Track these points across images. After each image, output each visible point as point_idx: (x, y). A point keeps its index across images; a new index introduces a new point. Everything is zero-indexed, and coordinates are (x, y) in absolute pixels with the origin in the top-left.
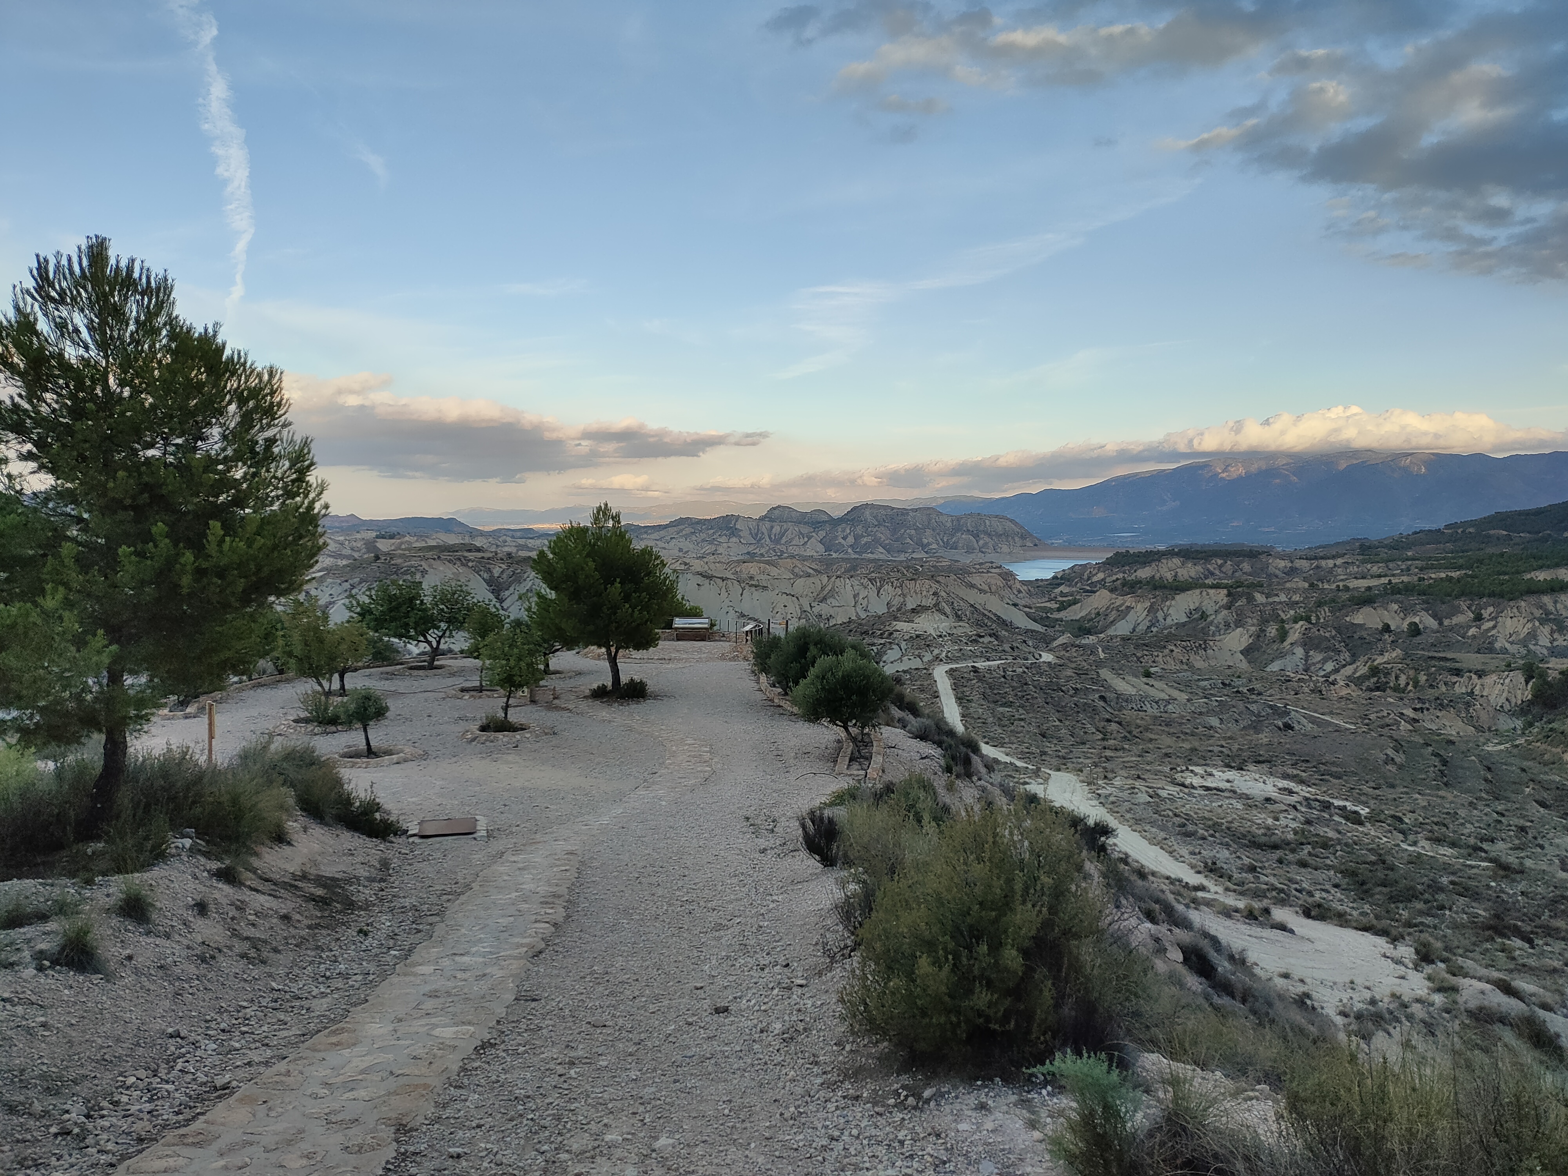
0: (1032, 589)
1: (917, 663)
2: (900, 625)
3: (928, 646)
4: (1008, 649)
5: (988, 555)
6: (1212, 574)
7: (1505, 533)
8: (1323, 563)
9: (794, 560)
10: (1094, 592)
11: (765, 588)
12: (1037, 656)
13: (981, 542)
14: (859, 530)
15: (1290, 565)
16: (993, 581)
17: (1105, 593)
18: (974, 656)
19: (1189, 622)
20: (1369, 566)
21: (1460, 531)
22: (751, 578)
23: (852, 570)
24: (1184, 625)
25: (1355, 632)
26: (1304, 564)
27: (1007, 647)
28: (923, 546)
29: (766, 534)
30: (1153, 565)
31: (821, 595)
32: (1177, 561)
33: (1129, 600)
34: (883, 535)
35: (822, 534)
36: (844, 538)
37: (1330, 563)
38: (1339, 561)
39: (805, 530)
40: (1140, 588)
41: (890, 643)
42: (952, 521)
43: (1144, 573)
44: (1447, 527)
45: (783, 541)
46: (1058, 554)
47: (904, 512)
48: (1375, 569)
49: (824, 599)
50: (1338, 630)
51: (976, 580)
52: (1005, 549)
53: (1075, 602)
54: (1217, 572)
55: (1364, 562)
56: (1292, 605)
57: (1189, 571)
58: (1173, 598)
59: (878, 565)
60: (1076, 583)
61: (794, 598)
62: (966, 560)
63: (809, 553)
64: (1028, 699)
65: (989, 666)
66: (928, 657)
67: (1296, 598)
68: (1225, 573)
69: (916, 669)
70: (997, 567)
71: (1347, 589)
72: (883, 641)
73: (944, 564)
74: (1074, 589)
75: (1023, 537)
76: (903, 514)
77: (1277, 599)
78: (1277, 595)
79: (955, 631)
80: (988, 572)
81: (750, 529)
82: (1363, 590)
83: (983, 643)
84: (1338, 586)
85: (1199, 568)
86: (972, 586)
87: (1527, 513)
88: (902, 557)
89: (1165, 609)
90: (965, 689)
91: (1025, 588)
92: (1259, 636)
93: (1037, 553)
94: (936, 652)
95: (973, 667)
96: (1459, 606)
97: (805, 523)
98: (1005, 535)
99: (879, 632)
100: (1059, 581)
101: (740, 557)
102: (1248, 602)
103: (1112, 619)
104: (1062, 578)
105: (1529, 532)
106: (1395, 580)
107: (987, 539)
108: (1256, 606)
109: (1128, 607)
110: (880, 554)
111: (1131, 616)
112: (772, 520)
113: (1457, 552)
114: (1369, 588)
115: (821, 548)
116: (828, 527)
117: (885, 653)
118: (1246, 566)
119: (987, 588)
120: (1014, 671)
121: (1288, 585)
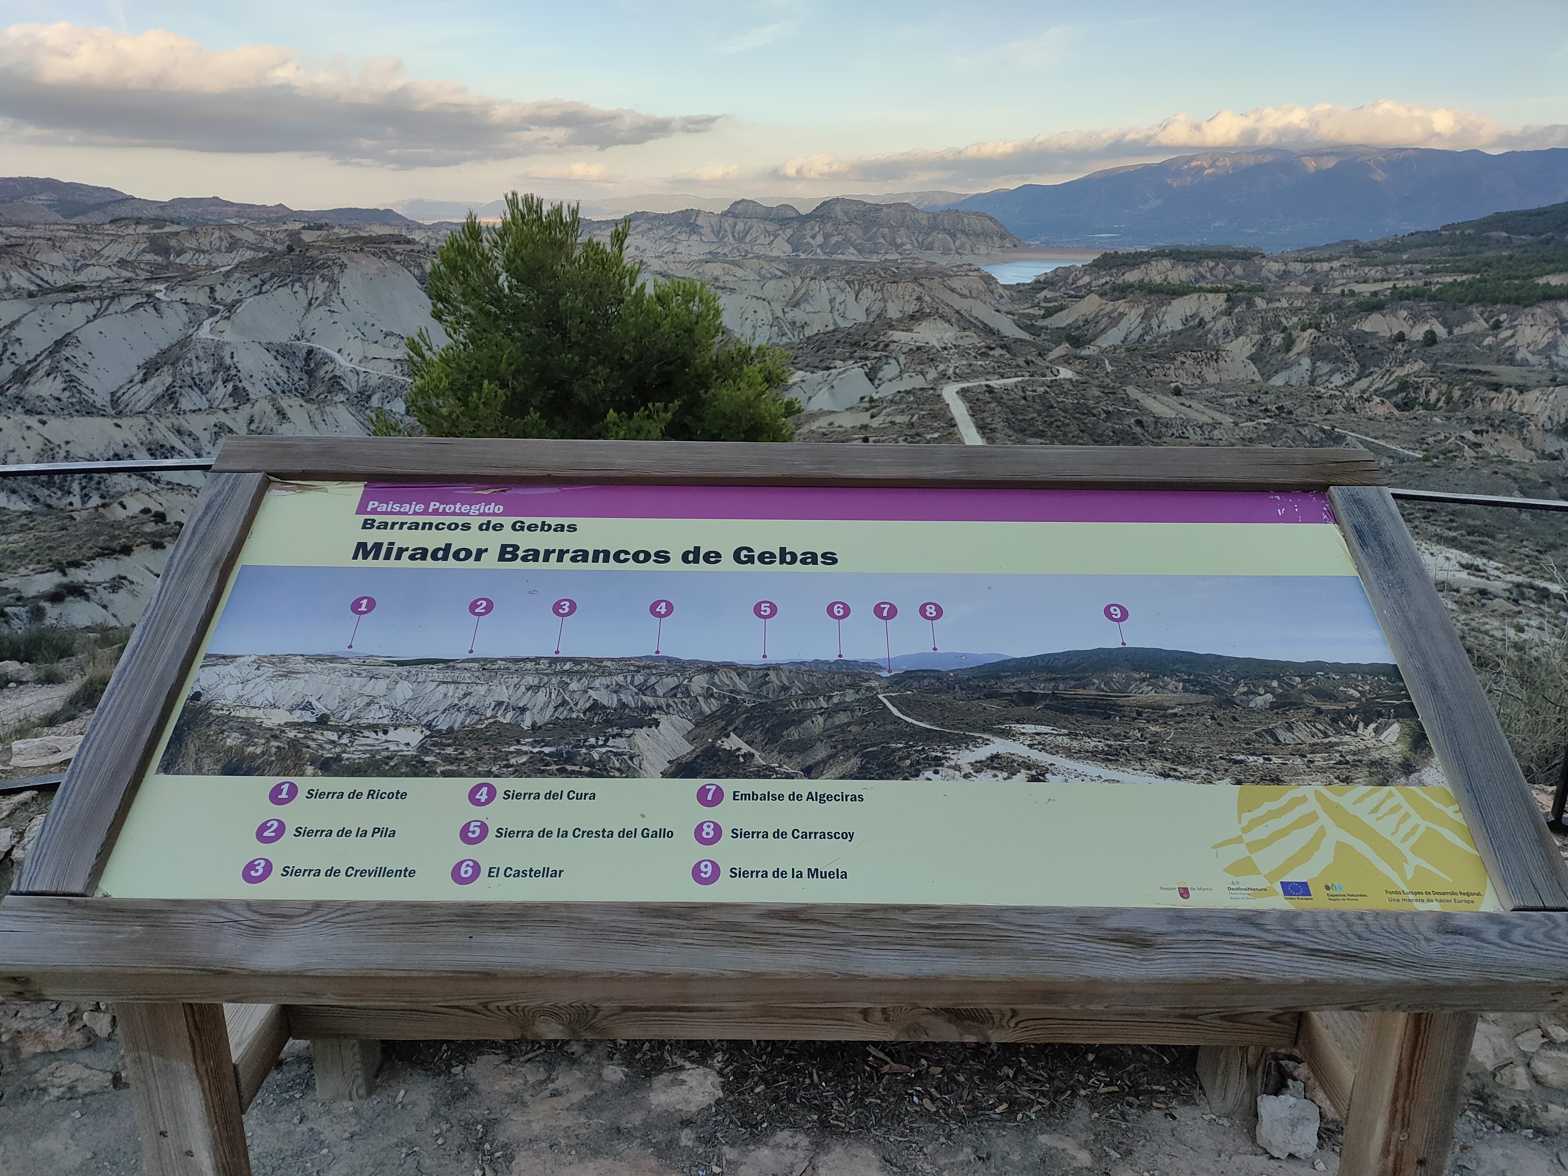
0: (1015, 294)
1: (918, 382)
2: (898, 335)
3: (932, 360)
4: (1023, 364)
5: (965, 257)
6: (1203, 277)
7: (1505, 235)
8: (1318, 266)
9: (761, 261)
10: (1082, 297)
11: (732, 290)
12: (1055, 372)
13: (958, 243)
14: (829, 228)
15: (1284, 268)
16: (974, 286)
17: (1094, 298)
18: (986, 373)
19: (1186, 330)
20: (1367, 269)
21: (1458, 232)
22: (716, 279)
23: (824, 271)
24: (1180, 333)
25: (1367, 341)
26: (1298, 267)
27: (1021, 361)
28: (897, 247)
29: (729, 232)
30: (1142, 267)
31: (795, 300)
32: (1166, 263)
33: (1122, 305)
34: (855, 234)
35: (789, 232)
36: (813, 237)
37: (1326, 266)
38: (1336, 264)
39: (771, 227)
40: (1132, 292)
41: (887, 357)
42: (928, 219)
43: (1132, 276)
44: (1444, 228)
45: (748, 239)
46: (1037, 255)
47: (877, 208)
48: (1372, 273)
49: (797, 305)
50: (1349, 339)
51: (956, 283)
52: (983, 250)
53: (1062, 308)
54: (1208, 275)
55: (1361, 265)
56: (1295, 311)
57: (1180, 274)
58: (1170, 304)
59: (851, 267)
60: (1061, 287)
61: (766, 303)
62: (943, 262)
63: (775, 253)
64: (1058, 427)
65: (1005, 385)
66: (932, 374)
67: (1298, 303)
68: (1216, 277)
69: (921, 389)
70: (975, 270)
71: (1352, 293)
72: (877, 354)
73: (920, 266)
74: (1058, 294)
75: (1002, 237)
76: (876, 210)
77: (1278, 304)
78: (1279, 300)
79: (961, 342)
80: (967, 275)
81: (712, 226)
82: (1368, 294)
83: (993, 356)
84: (1343, 291)
85: (1191, 271)
86: (953, 290)
87: (1529, 214)
88: (874, 259)
89: (1160, 316)
90: (985, 415)
91: (1008, 292)
92: (1262, 345)
93: (1016, 255)
94: (942, 367)
95: (988, 386)
96: (1471, 313)
97: (772, 220)
98: (983, 235)
99: (872, 344)
100: (1041, 285)
101: (701, 257)
102: (1248, 309)
103: (1102, 327)
104: (1045, 282)
105: (1532, 235)
106: (1400, 285)
107: (964, 238)
108: (1258, 312)
109: (1120, 313)
110: (851, 255)
111: (1124, 324)
112: (735, 216)
113: (1457, 255)
114: (1375, 294)
115: (788, 248)
116: (795, 225)
117: (881, 369)
118: (1238, 269)
119: (967, 293)
120: (1034, 391)
121: (1286, 290)
